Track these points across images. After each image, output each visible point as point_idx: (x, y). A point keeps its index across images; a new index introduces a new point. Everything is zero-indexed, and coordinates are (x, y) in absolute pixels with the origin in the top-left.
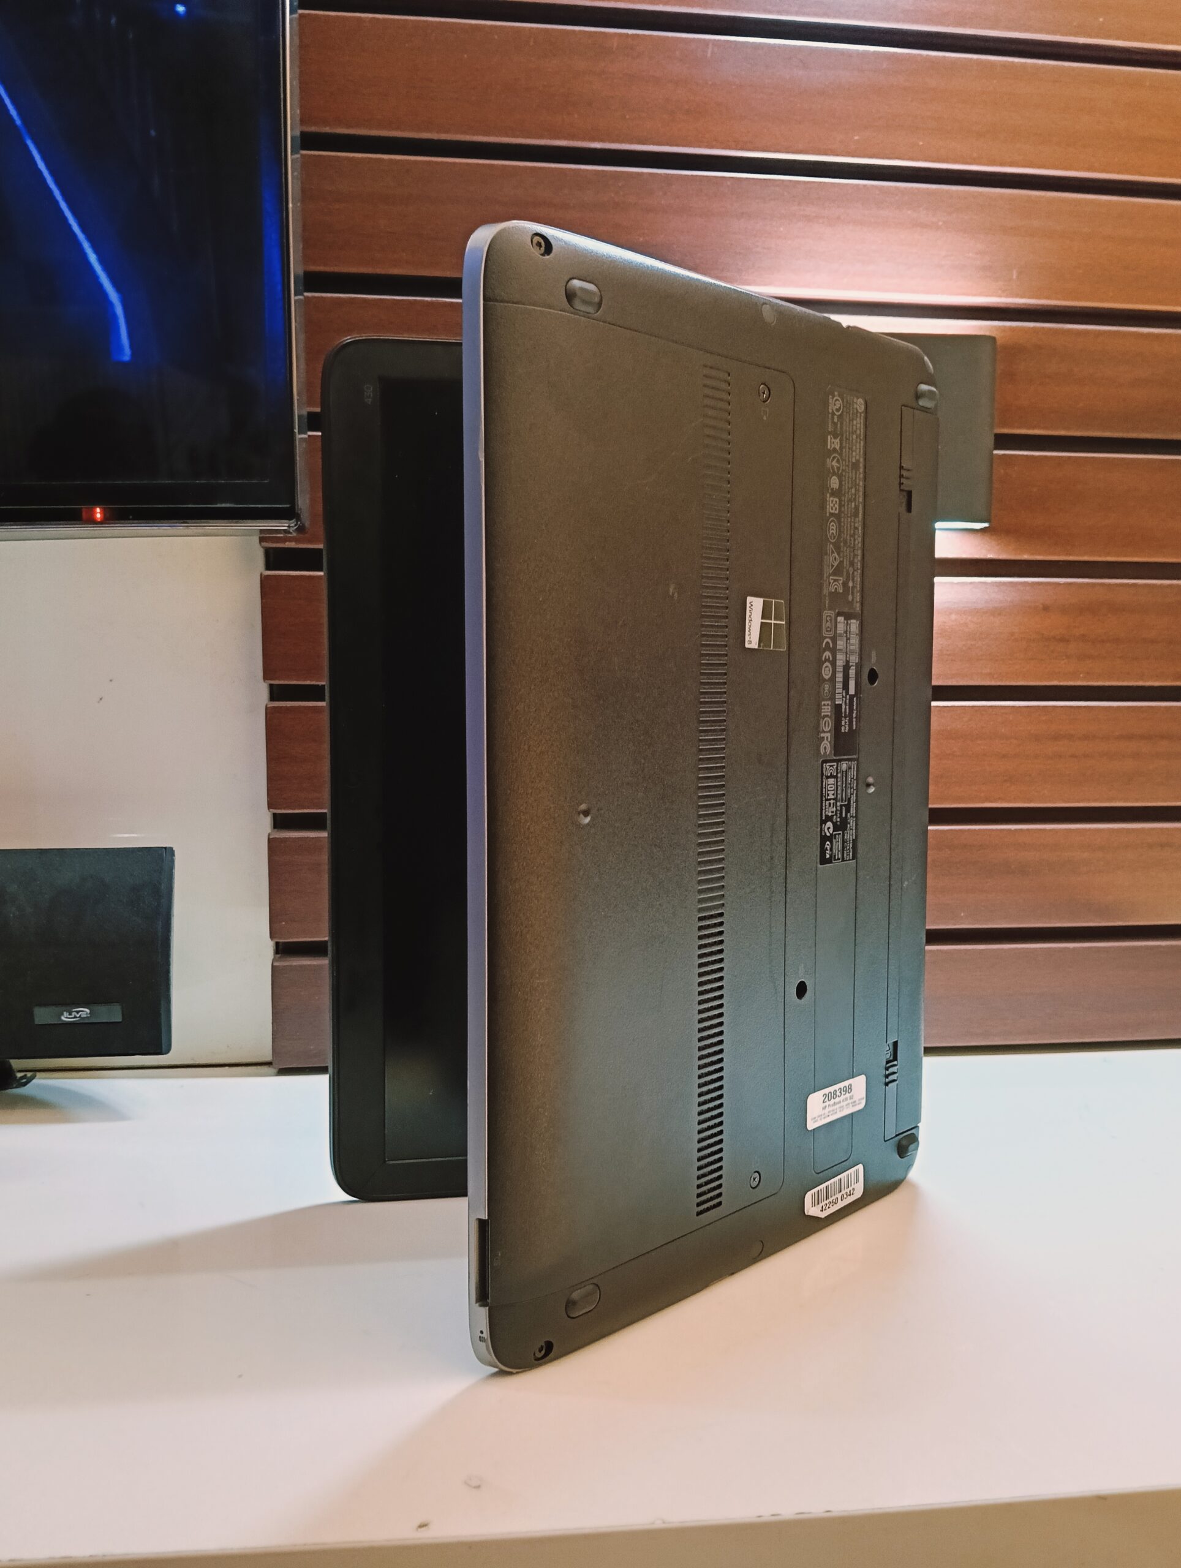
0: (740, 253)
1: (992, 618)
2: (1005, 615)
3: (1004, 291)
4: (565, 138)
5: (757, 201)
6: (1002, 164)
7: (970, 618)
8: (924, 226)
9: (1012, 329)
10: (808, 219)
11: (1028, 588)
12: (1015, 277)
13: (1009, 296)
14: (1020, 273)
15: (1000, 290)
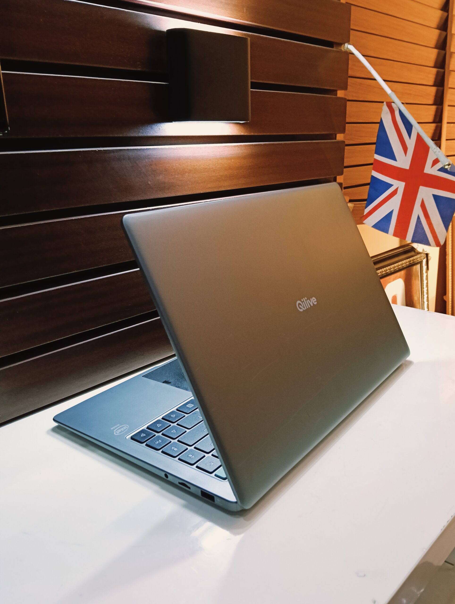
1: (244, 160)
2: (247, 159)
3: (242, 17)
7: (237, 160)
11: (254, 147)
12: (245, 11)
13: (244, 19)
14: (246, 10)
15: (241, 16)
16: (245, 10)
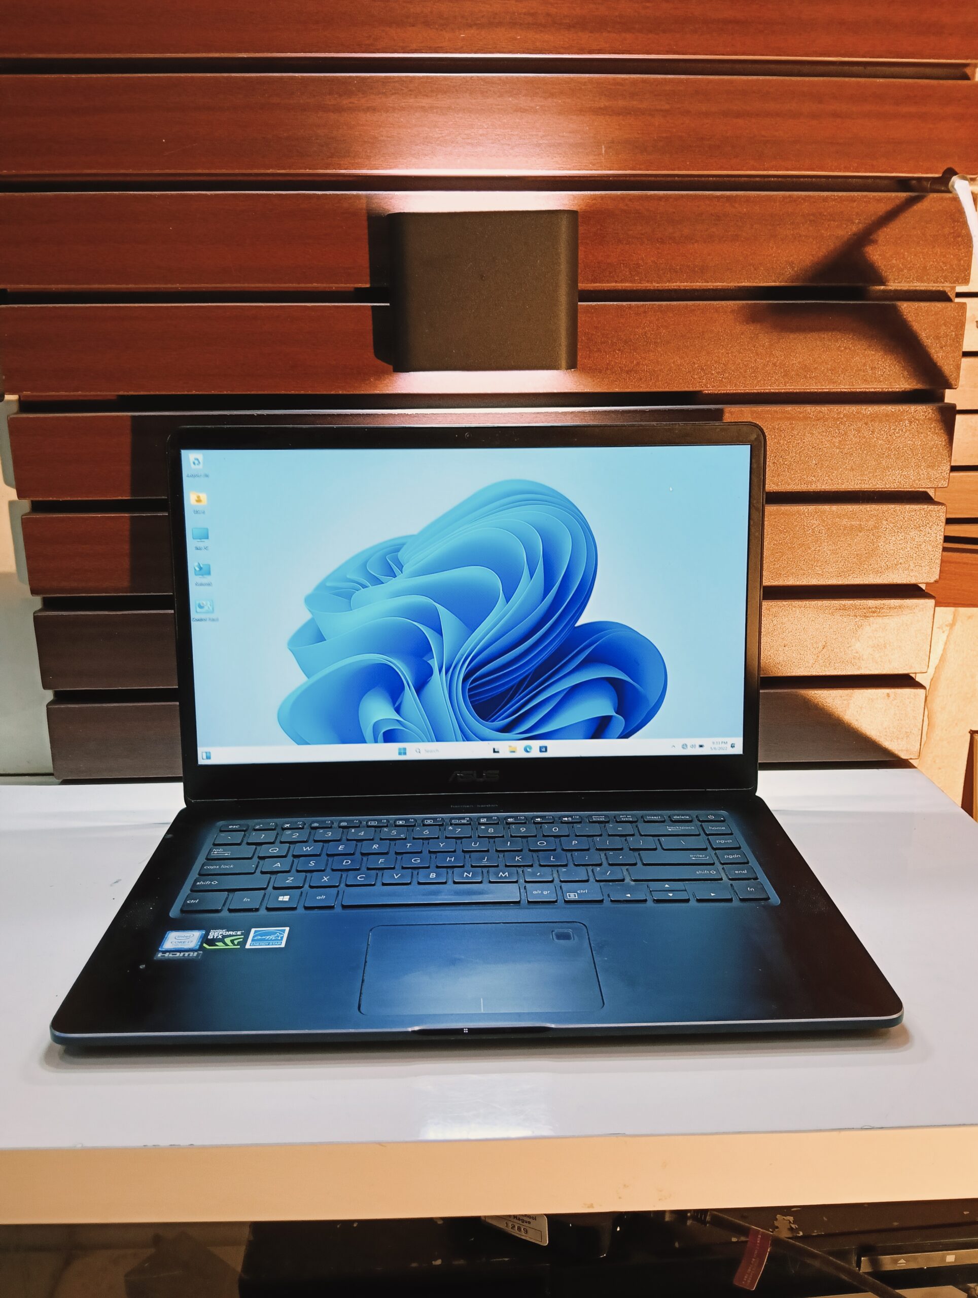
0: (369, 142)
3: (594, 165)
4: (217, 51)
5: (380, 96)
6: (590, 52)
8: (524, 111)
9: (602, 197)
10: (423, 109)
12: (603, 152)
13: (599, 168)
14: (608, 148)
15: (591, 163)
16: (603, 150)
